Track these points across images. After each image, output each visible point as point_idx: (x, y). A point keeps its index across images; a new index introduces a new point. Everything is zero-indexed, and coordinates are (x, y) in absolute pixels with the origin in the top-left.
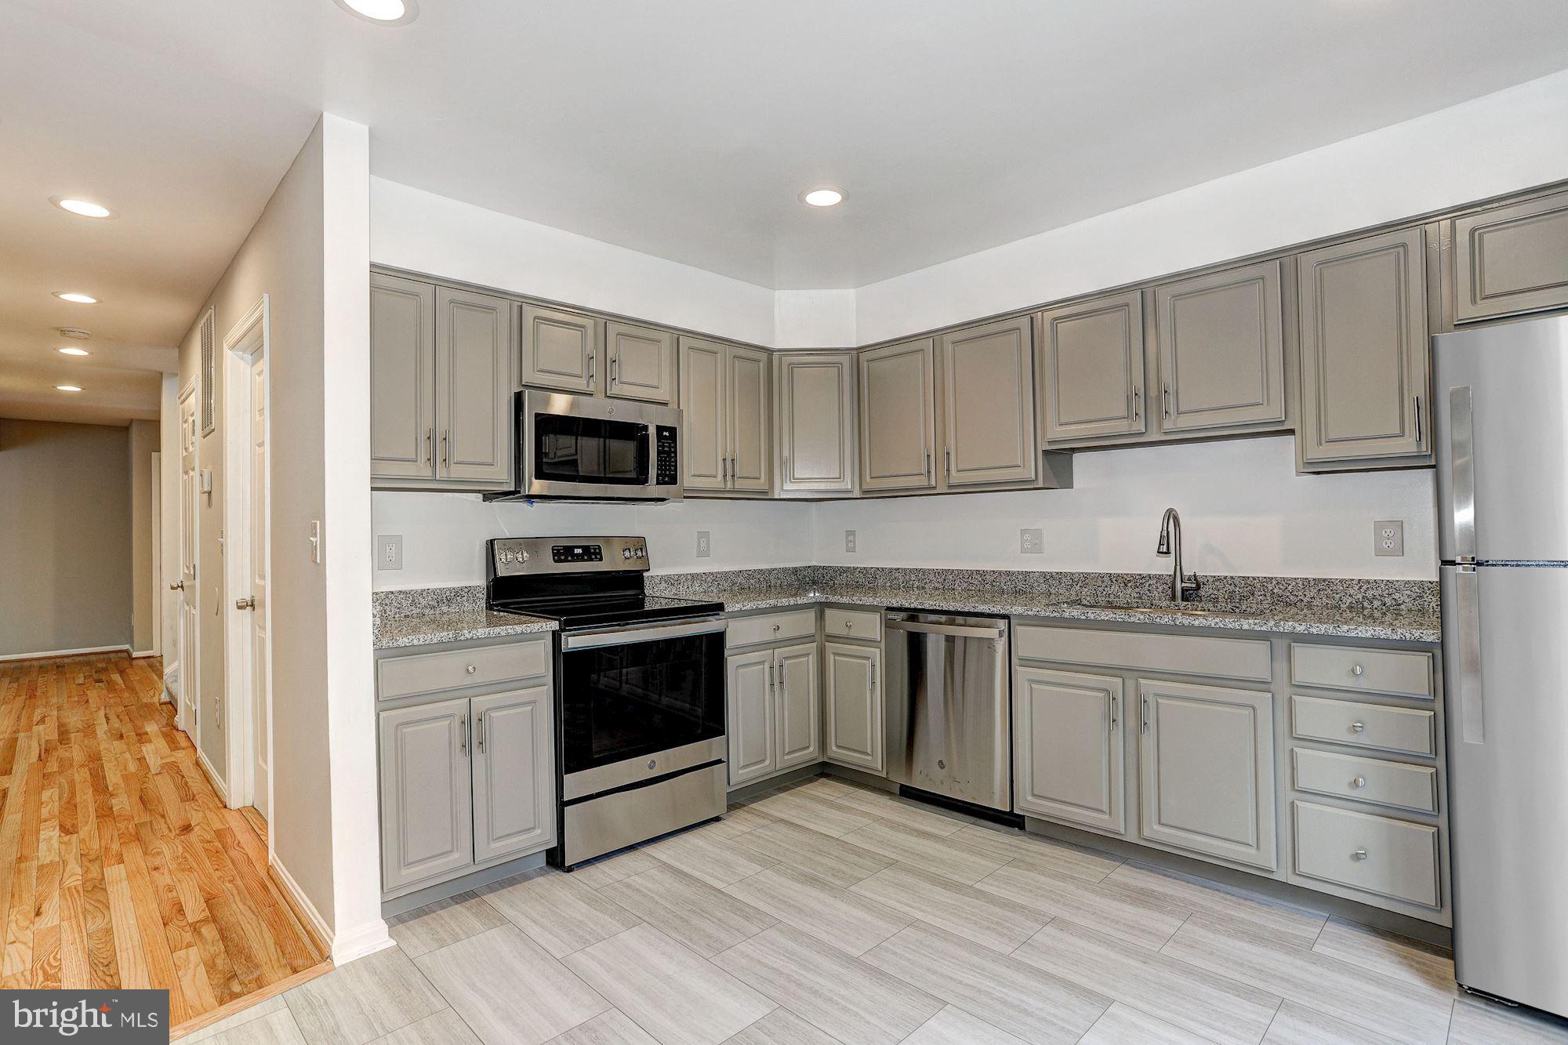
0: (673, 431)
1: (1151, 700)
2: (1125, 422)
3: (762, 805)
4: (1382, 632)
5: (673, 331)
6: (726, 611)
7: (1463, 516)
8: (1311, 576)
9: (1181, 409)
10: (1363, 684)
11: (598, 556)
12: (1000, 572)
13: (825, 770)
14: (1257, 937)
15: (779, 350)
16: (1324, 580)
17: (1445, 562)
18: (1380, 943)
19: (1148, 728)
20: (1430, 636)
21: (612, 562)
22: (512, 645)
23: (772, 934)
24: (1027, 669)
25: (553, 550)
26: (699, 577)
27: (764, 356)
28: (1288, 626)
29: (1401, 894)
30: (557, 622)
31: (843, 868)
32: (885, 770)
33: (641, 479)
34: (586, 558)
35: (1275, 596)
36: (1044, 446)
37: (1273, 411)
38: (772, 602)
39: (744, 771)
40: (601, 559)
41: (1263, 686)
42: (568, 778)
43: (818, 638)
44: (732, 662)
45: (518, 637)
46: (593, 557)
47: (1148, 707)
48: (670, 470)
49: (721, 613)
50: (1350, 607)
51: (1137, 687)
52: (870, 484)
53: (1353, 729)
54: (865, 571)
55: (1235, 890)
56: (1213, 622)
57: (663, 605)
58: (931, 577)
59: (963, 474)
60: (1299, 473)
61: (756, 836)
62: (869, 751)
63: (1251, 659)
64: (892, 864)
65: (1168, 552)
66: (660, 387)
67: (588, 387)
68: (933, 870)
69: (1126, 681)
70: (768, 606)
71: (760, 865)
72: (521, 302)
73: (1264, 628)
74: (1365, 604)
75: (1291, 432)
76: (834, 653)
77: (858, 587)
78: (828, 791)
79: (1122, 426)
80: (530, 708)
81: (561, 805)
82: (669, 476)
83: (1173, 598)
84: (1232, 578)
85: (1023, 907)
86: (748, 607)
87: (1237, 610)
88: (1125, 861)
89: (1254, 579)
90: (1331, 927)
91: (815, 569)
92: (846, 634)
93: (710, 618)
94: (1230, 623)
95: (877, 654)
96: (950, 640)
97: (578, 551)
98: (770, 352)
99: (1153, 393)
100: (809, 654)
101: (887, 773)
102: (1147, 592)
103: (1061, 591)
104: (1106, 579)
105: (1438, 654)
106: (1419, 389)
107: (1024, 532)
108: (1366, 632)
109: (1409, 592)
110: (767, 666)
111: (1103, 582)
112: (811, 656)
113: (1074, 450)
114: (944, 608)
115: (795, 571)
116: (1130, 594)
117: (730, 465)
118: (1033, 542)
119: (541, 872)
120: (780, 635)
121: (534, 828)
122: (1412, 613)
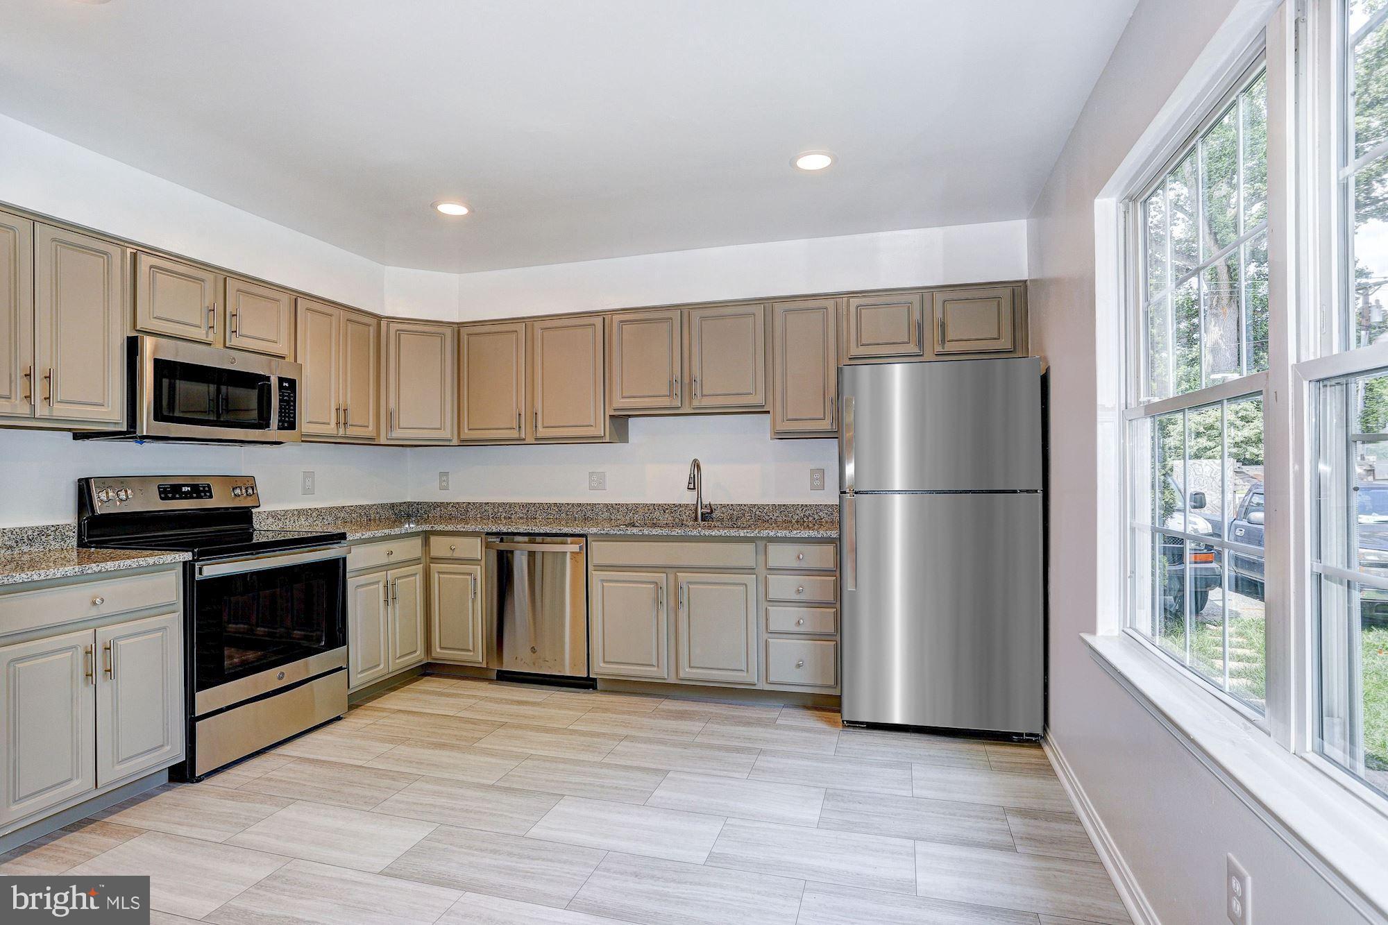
0: (292, 383)
1: (685, 587)
2: (667, 399)
3: (378, 703)
4: (812, 534)
5: (291, 293)
6: (348, 539)
7: (850, 469)
8: (777, 503)
9: (704, 393)
10: (804, 565)
11: (208, 494)
12: (573, 505)
13: (429, 669)
14: (748, 724)
15: (387, 318)
16: (784, 505)
17: (842, 493)
18: (809, 712)
19: (683, 606)
20: (834, 534)
21: (219, 500)
22: (133, 577)
23: (417, 785)
24: (599, 573)
25: (159, 488)
26: (305, 513)
27: (373, 321)
28: (764, 533)
29: (819, 682)
30: (190, 553)
31: (465, 734)
32: (485, 662)
33: (263, 423)
34: (195, 495)
35: (757, 516)
36: (610, 412)
37: (758, 399)
38: (387, 531)
39: (362, 675)
40: (211, 497)
41: (750, 571)
42: (199, 696)
43: (423, 560)
44: (351, 583)
45: (149, 569)
46: (203, 494)
47: (683, 592)
48: (289, 417)
49: (342, 541)
50: (797, 522)
51: (676, 577)
52: (467, 434)
53: (798, 592)
54: (456, 505)
55: (734, 702)
56: (722, 532)
57: (270, 537)
58: (517, 509)
59: (547, 430)
60: (772, 439)
61: (380, 725)
62: (471, 648)
63: (743, 554)
64: (503, 725)
65: (694, 489)
66: (278, 342)
67: (207, 337)
68: (536, 723)
69: (668, 575)
70: (383, 535)
71: (392, 744)
72: (137, 251)
73: (752, 535)
74: (805, 519)
75: (768, 412)
76: (439, 572)
77: (451, 518)
78: (434, 685)
79: (666, 402)
80: (160, 634)
81: (192, 720)
82: (288, 422)
83: (696, 519)
84: (732, 505)
85: (604, 734)
86: (366, 536)
87: (735, 526)
88: (667, 697)
89: (745, 505)
90: (785, 711)
91: (410, 504)
92: (449, 555)
93: (335, 546)
94: (733, 533)
95: (478, 571)
96: (532, 554)
97: (185, 489)
98: (379, 318)
99: (686, 380)
100: (416, 574)
101: (487, 663)
103: (619, 517)
104: (651, 508)
105: (837, 542)
106: (832, 392)
107: (591, 474)
108: (805, 534)
109: (826, 511)
110: (381, 585)
111: (649, 510)
112: (418, 576)
113: (630, 416)
114: (536, 532)
115: (393, 506)
116: (667, 518)
117: (342, 412)
118: (598, 482)
119: (164, 788)
120: (393, 559)
121: (163, 746)
122: (827, 522)
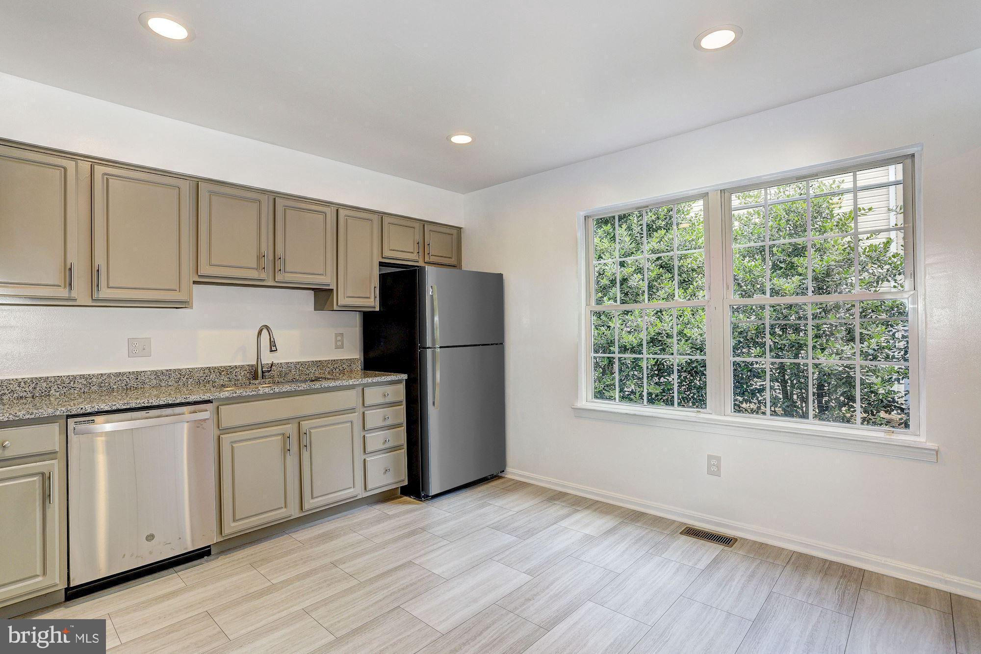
1: (308, 432)
2: (255, 271)
10: (388, 400)
16: (320, 361)
19: (307, 448)
24: (228, 435)
29: (397, 480)
35: (300, 371)
36: (194, 278)
37: (327, 279)
41: (353, 411)
47: (307, 436)
51: (299, 426)
53: (384, 420)
59: (113, 290)
69: (293, 425)
83: (256, 378)
84: (281, 364)
88: (286, 533)
99: (271, 257)
102: (234, 377)
116: (224, 379)
122: (347, 371)
